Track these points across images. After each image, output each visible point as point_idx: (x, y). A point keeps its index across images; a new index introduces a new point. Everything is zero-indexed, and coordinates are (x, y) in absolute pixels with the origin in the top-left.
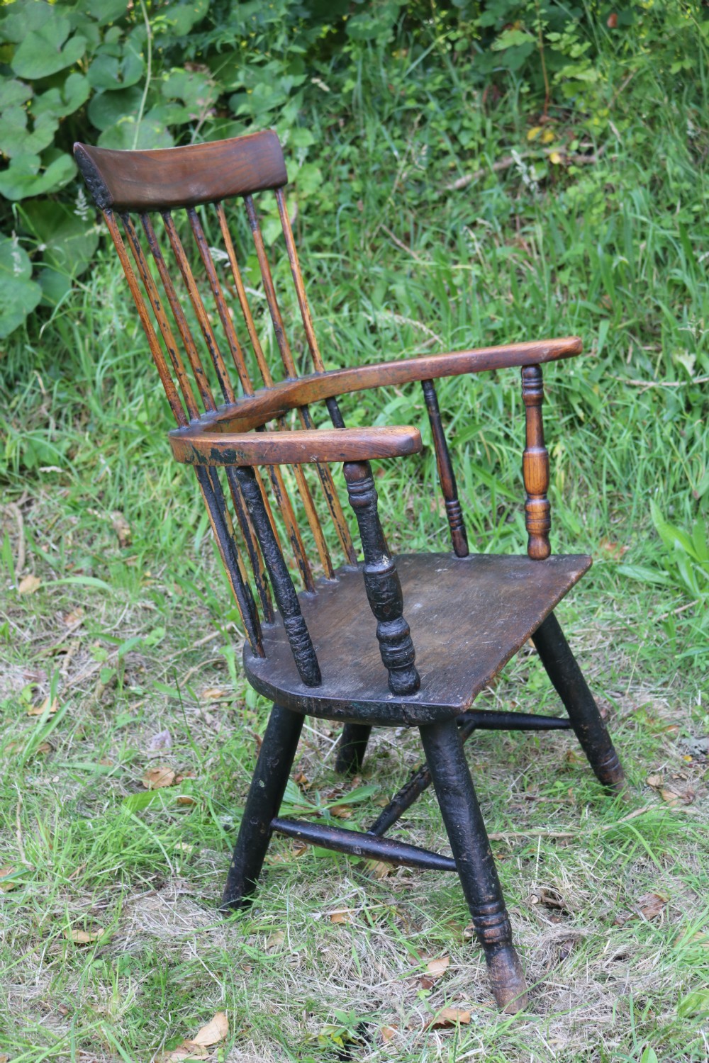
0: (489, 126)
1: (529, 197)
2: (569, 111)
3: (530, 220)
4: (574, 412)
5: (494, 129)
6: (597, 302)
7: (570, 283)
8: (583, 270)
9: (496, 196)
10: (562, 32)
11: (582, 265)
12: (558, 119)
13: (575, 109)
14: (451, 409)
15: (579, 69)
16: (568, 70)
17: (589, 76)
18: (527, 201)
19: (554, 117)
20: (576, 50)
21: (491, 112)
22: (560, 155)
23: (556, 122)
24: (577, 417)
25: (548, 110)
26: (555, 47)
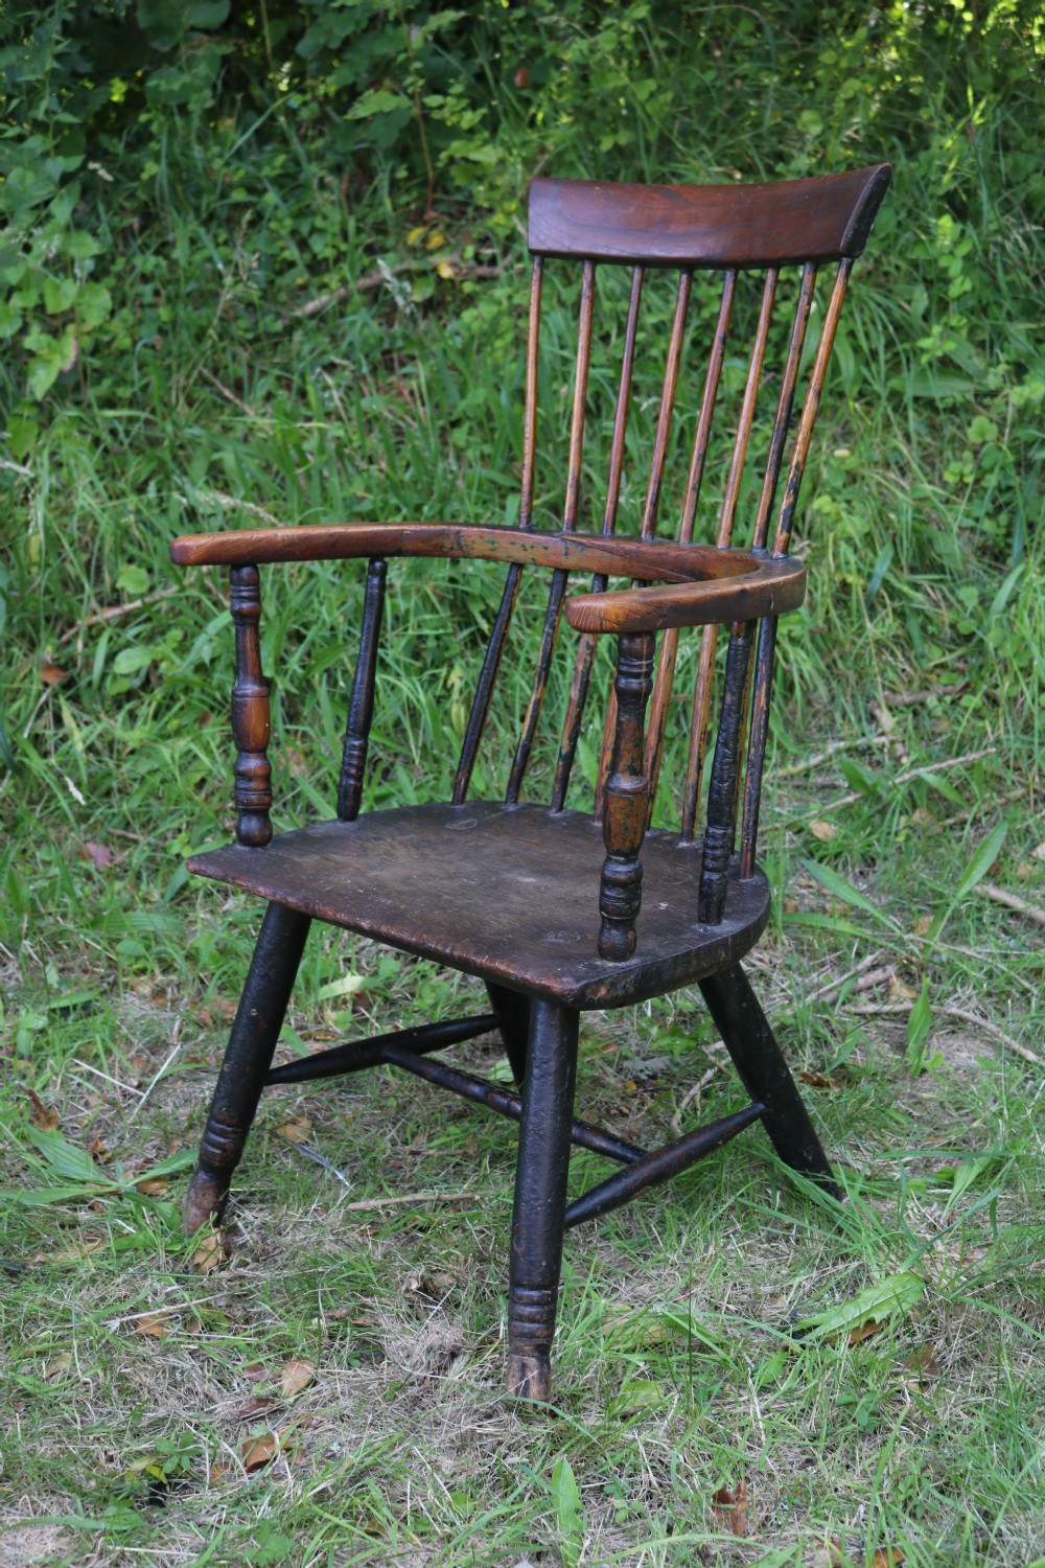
0: (351, 226)
1: (410, 326)
2: (465, 205)
3: (411, 358)
4: (476, 623)
5: (359, 231)
6: (505, 470)
7: (469, 444)
8: (486, 426)
9: (362, 325)
10: (445, 94)
11: (484, 419)
12: (450, 215)
13: (472, 201)
14: (304, 625)
15: (472, 146)
16: (457, 147)
17: (487, 155)
18: (409, 332)
19: (443, 213)
20: (469, 119)
21: (354, 206)
22: (452, 265)
23: (446, 220)
24: (480, 631)
25: (435, 202)
26: (436, 115)
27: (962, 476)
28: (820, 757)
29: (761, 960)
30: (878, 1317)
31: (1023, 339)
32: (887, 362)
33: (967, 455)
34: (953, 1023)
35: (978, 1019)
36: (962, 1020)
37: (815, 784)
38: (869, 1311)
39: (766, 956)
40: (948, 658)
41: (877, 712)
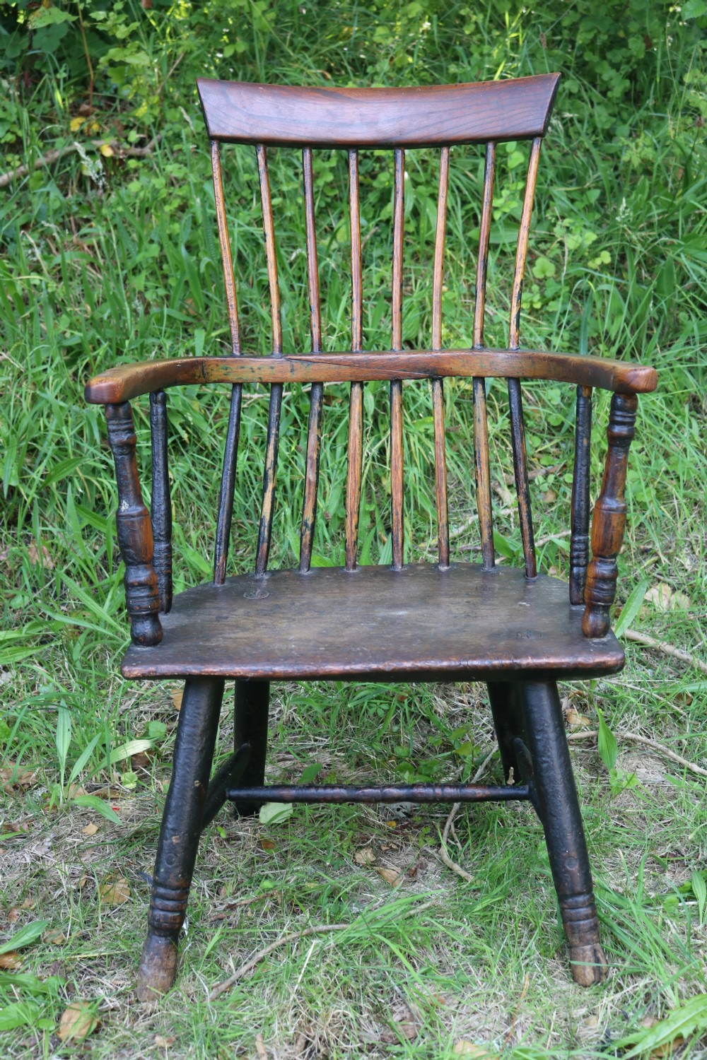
0: (25, 116)
1: (82, 195)
2: (112, 99)
3: (88, 221)
4: (177, 433)
5: (32, 120)
6: (181, 308)
7: (146, 289)
8: (159, 273)
9: (50, 197)
10: (110, 9)
11: (157, 269)
12: (100, 108)
13: (118, 97)
14: (34, 440)
15: (127, 52)
16: (114, 53)
17: (140, 59)
18: (81, 199)
19: (94, 106)
20: (122, 32)
21: (25, 101)
22: (111, 147)
23: (97, 111)
24: (181, 438)
25: (86, 97)
26: (100, 27)
27: (532, 303)
28: (462, 529)
29: (462, 701)
30: (686, 1033)
31: (564, 198)
32: (463, 217)
33: (535, 288)
34: (628, 745)
35: (644, 739)
36: (634, 741)
37: (462, 550)
38: (679, 1028)
39: (465, 697)
40: (548, 445)
41: (499, 490)
